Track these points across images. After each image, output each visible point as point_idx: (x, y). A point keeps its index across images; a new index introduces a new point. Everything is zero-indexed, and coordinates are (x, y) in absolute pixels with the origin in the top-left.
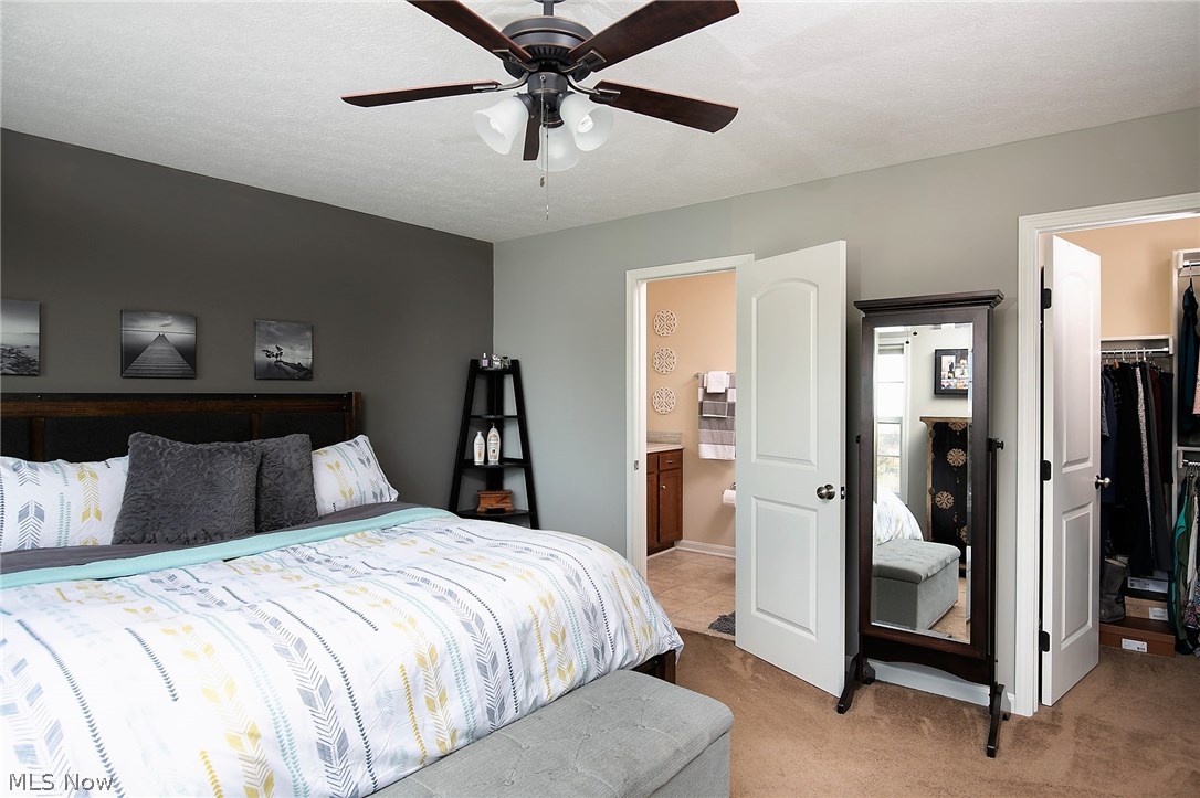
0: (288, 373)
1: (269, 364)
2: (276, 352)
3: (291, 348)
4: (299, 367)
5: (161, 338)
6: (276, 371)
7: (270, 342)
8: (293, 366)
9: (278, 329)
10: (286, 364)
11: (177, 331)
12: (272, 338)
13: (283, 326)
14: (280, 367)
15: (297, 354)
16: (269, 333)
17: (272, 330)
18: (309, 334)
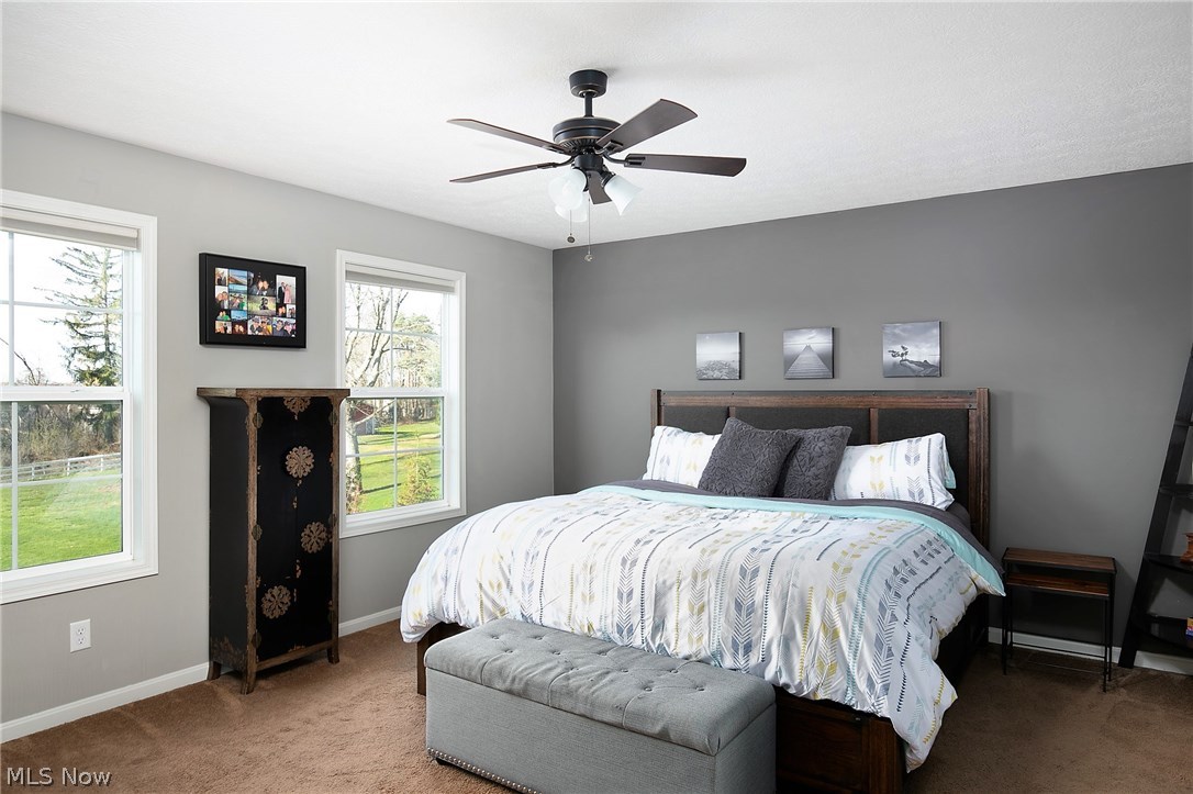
0: (913, 371)
1: (895, 364)
2: (902, 351)
3: (917, 346)
4: (925, 364)
5: (808, 348)
6: (901, 370)
7: (895, 343)
8: (918, 364)
9: (904, 330)
10: (912, 362)
11: (819, 341)
12: (897, 339)
13: (909, 326)
14: (905, 366)
15: (924, 351)
16: (895, 335)
17: (897, 331)
18: (936, 332)
